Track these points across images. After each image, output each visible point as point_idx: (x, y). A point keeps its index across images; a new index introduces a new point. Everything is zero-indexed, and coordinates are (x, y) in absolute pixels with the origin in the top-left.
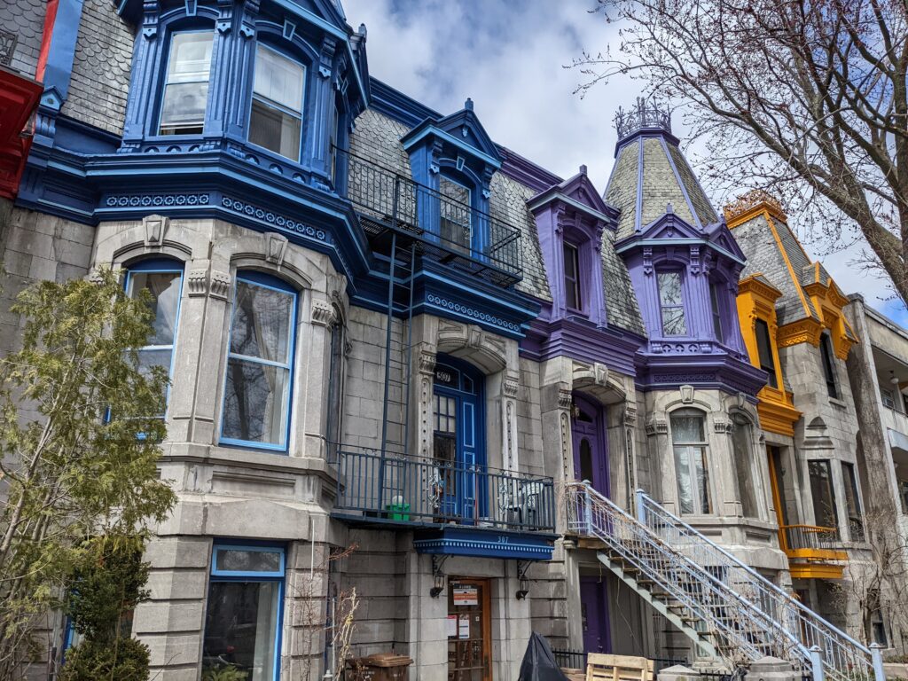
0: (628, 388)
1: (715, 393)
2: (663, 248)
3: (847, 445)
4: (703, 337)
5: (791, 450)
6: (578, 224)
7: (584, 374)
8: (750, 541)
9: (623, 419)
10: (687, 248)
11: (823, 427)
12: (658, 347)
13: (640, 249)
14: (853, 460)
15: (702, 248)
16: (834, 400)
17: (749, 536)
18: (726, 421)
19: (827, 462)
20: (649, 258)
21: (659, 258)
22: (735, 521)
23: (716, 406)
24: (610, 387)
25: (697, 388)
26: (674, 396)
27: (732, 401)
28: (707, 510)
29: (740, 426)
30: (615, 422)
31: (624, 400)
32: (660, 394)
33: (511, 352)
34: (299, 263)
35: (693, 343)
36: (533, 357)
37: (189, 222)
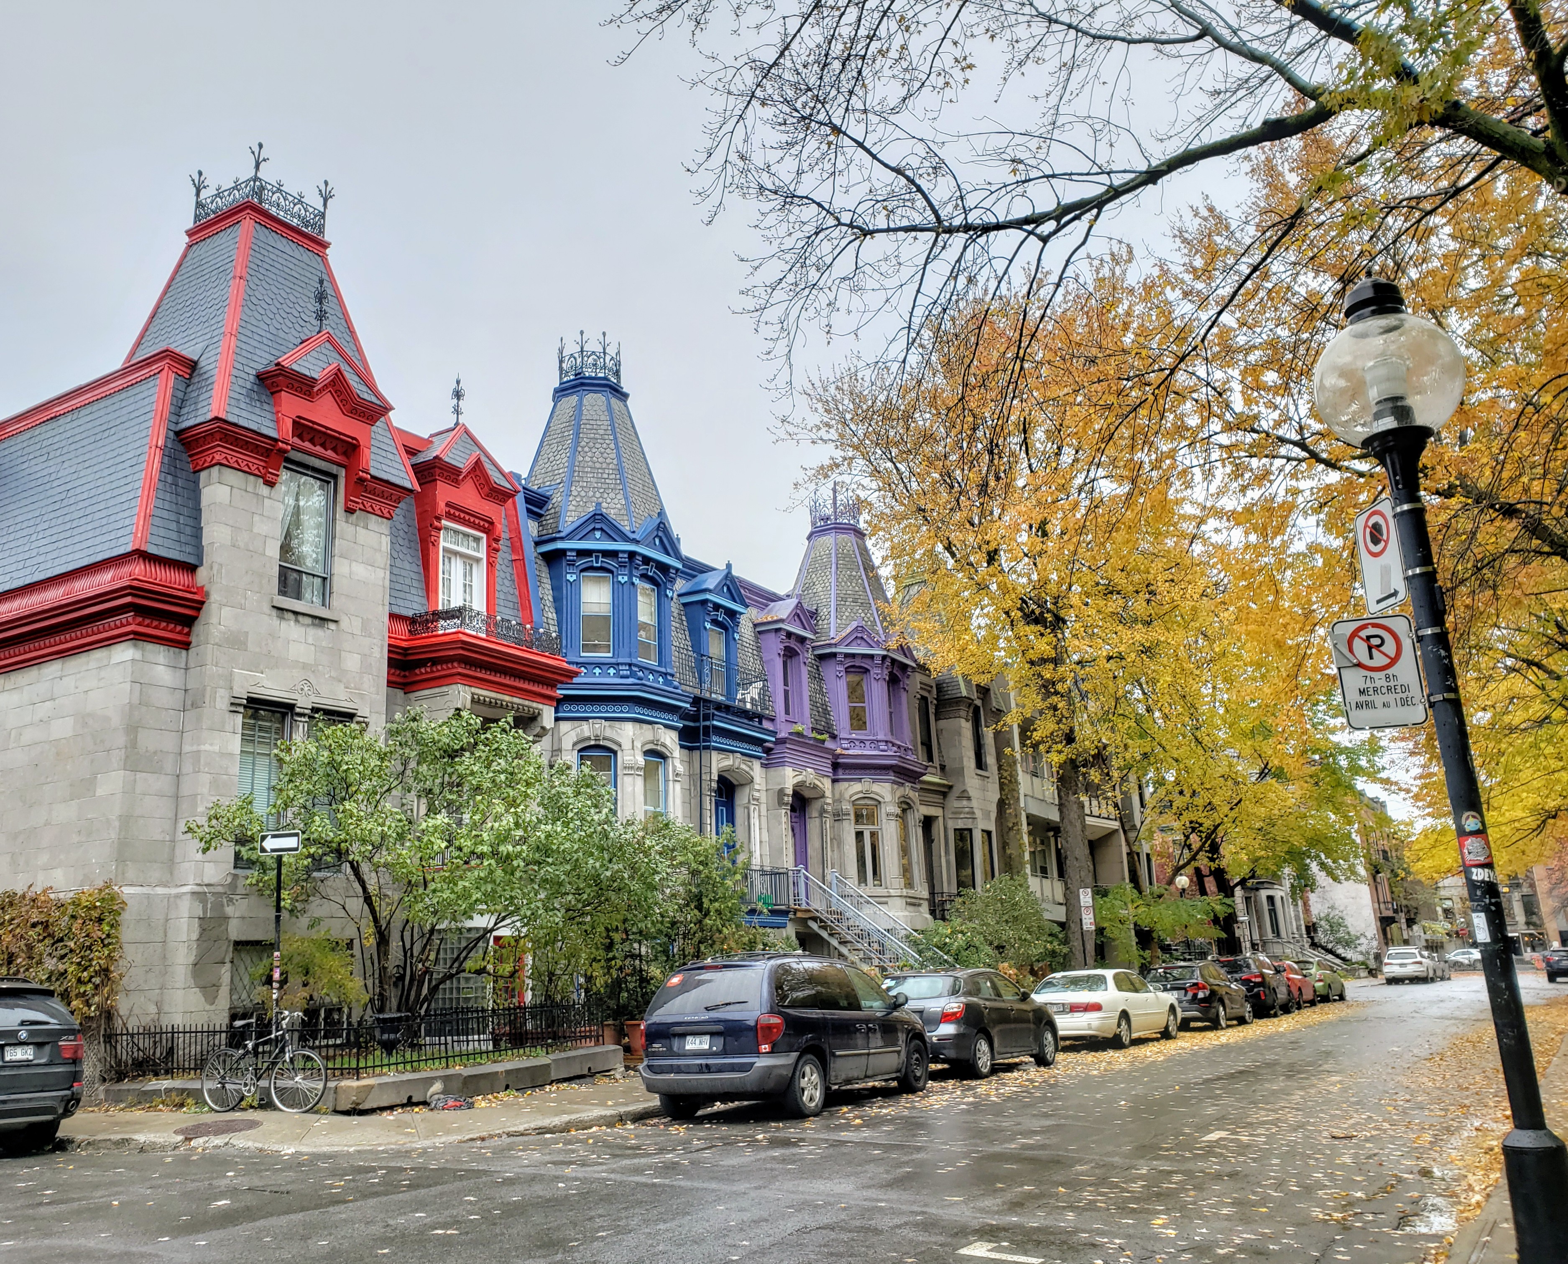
0: (826, 785)
1: (888, 785)
2: (853, 656)
3: (987, 814)
4: (881, 737)
5: (941, 819)
6: (793, 644)
7: (800, 778)
8: (908, 909)
9: (823, 811)
10: (871, 657)
11: (969, 798)
12: (846, 744)
13: (834, 655)
14: (992, 827)
15: (884, 658)
16: (980, 772)
17: (908, 904)
18: (896, 809)
19: (970, 830)
20: (841, 663)
21: (849, 663)
22: (899, 892)
23: (888, 797)
24: (815, 787)
25: (875, 781)
26: (857, 787)
27: (900, 792)
28: (877, 882)
29: (904, 811)
30: (815, 814)
31: (823, 796)
32: (846, 784)
33: (757, 771)
34: (668, 742)
35: (872, 741)
36: (763, 765)
37: (617, 724)
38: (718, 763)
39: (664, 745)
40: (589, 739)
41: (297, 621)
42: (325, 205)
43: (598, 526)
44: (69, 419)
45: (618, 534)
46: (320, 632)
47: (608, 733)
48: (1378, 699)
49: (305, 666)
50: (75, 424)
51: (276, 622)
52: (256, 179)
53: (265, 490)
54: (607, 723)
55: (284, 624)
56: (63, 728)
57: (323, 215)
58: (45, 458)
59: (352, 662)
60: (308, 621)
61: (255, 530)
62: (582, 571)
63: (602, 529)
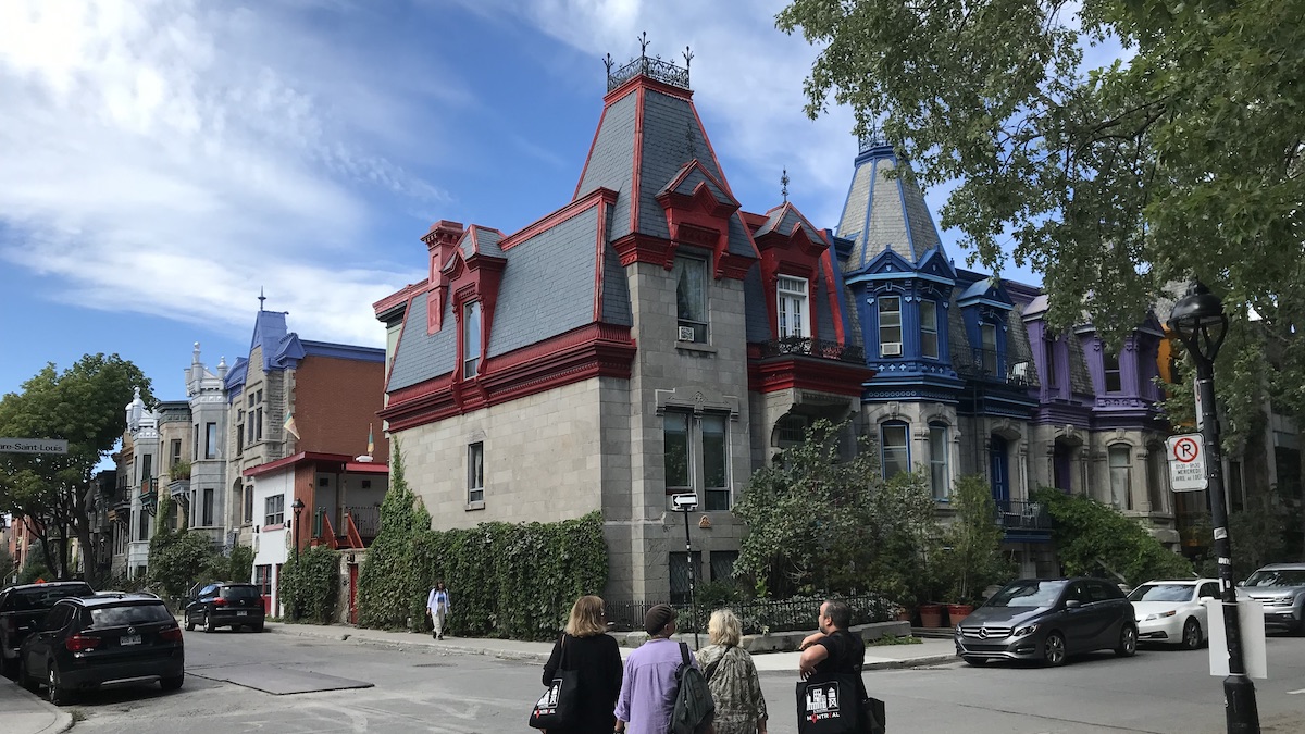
0: (1084, 435)
1: (1138, 433)
4: (1132, 395)
7: (1061, 433)
8: (1156, 526)
9: (1081, 457)
12: (1102, 402)
13: (1092, 333)
17: (1155, 522)
18: (1144, 452)
20: (1097, 340)
22: (1147, 514)
23: (1138, 442)
24: (1074, 438)
25: (1127, 430)
26: (1112, 435)
27: (1148, 438)
28: (1129, 507)
29: (1153, 452)
31: (1082, 444)
32: (1103, 434)
33: (1024, 429)
34: (948, 415)
35: (1125, 399)
36: (1028, 424)
37: (908, 405)
38: (989, 426)
39: (945, 417)
40: (888, 415)
41: (690, 355)
42: (688, 64)
43: (889, 262)
44: (548, 234)
45: (903, 266)
46: (705, 361)
47: (902, 411)
48: (1186, 476)
49: (698, 383)
50: (552, 238)
51: (678, 356)
52: (644, 57)
53: (665, 273)
54: (901, 405)
55: (683, 359)
56: (565, 429)
57: (687, 71)
58: (536, 261)
59: (726, 378)
60: (697, 354)
61: (662, 300)
62: (879, 295)
63: (891, 264)
